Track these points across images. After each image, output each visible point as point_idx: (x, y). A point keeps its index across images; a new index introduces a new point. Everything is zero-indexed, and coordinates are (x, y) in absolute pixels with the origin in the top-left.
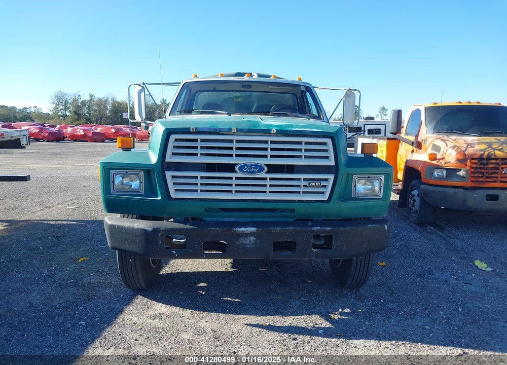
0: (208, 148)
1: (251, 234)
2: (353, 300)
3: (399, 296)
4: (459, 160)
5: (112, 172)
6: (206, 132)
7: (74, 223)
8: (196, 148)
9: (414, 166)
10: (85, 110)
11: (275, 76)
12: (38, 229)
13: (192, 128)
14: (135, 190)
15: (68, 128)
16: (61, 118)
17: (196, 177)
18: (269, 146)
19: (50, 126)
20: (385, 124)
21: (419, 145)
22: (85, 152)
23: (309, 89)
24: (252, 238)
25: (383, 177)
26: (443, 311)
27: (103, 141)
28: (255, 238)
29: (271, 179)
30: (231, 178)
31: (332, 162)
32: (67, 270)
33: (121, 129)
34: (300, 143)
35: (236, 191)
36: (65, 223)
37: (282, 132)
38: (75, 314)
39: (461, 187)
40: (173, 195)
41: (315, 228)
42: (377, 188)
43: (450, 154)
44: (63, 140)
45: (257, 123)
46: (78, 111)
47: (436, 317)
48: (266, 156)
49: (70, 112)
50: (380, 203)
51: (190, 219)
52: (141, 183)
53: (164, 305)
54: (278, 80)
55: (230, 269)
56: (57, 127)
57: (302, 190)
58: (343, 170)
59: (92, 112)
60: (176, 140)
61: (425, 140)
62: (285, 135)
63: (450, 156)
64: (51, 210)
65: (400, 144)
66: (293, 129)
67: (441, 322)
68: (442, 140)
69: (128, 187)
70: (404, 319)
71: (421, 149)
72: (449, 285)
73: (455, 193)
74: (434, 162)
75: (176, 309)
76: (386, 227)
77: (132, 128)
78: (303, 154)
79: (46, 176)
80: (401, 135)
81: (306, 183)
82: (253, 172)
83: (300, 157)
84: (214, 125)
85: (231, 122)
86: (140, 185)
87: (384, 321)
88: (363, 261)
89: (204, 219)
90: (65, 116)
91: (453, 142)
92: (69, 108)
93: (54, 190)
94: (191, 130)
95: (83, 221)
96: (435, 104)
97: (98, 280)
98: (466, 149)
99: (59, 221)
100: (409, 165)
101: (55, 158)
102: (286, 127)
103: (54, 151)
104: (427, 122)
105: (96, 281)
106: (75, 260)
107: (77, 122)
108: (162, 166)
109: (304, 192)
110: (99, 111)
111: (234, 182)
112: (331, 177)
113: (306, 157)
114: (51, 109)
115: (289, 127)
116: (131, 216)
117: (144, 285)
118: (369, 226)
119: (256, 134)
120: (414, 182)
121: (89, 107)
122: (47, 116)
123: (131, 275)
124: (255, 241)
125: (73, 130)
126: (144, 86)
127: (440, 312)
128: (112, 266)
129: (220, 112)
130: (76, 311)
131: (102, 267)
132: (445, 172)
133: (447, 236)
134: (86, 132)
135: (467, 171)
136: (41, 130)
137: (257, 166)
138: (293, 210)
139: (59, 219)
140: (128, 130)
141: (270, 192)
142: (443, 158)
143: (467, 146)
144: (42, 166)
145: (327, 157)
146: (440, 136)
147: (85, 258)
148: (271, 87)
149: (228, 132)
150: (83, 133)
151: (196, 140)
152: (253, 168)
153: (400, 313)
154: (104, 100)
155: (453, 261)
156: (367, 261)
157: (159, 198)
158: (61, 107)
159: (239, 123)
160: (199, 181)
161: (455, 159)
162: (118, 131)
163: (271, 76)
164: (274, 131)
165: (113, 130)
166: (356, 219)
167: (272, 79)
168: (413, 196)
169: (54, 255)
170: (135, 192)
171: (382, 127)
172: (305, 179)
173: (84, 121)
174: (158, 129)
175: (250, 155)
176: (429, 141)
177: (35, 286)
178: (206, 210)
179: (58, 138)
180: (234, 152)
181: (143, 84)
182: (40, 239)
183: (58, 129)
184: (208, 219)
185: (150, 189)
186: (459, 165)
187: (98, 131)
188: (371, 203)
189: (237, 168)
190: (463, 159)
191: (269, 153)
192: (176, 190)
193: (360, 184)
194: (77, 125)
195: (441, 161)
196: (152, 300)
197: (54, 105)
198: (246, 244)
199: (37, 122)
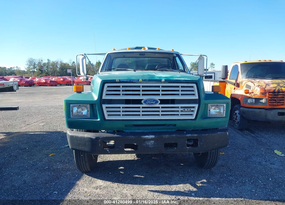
0: (126, 91)
1: (152, 139)
2: (209, 175)
3: (235, 172)
4: (262, 93)
5: (71, 105)
6: (125, 82)
7: (45, 133)
8: (119, 91)
9: (236, 97)
10: (45, 68)
11: (159, 49)
12: (24, 137)
13: (117, 80)
14: (84, 115)
15: (36, 78)
16: (32, 73)
17: (120, 107)
18: (161, 89)
19: (26, 78)
20: (214, 73)
21: (238, 85)
22: (46, 92)
23: (178, 55)
24: (152, 142)
25: (225, 105)
26: (261, 181)
27: (56, 86)
28: (154, 142)
29: (162, 107)
30: (139, 107)
31: (197, 97)
32: (43, 161)
33: (66, 78)
34: (178, 87)
35: (142, 115)
36: (39, 133)
37: (168, 81)
38: (51, 187)
39: (263, 108)
40: (107, 118)
41: (188, 135)
42: (222, 111)
43: (256, 90)
44: (34, 85)
45: (153, 76)
46: (42, 69)
47: (257, 184)
48: (159, 95)
49: (37, 69)
50: (224, 119)
51: (116, 131)
52: (88, 111)
53: (101, 181)
54: (161, 51)
55: (136, 159)
56: (30, 78)
57: (180, 113)
58: (203, 101)
59: (49, 69)
60: (108, 87)
61: (241, 82)
62: (169, 83)
63: (257, 91)
64: (30, 126)
65: (227, 85)
66: (174, 79)
67: (260, 187)
68: (252, 82)
69: (81, 114)
70: (239, 186)
71: (239, 87)
72: (262, 165)
73: (260, 112)
74: (248, 95)
75: (108, 183)
76: (228, 133)
77: (72, 78)
78: (180, 93)
79: (25, 106)
80: (227, 79)
81: (182, 109)
82: (152, 104)
83: (178, 94)
84: (129, 77)
85: (138, 76)
86: (87, 113)
87: (228, 187)
88: (214, 152)
89: (124, 131)
90: (34, 72)
91: (258, 83)
92: (36, 67)
93: (31, 115)
94: (117, 81)
95: (49, 132)
96: (246, 62)
97: (62, 167)
98: (265, 87)
99: (36, 132)
100: (233, 96)
101: (30, 96)
102: (170, 78)
103: (29, 92)
104: (242, 72)
105: (60, 167)
106: (47, 155)
107: (41, 75)
108: (100, 101)
109: (181, 115)
110: (53, 68)
111: (141, 110)
112: (197, 106)
113: (182, 95)
114: (26, 68)
115: (172, 78)
116: (82, 130)
117: (89, 170)
118: (218, 133)
119: (153, 82)
120: (236, 106)
121: (47, 67)
122: (24, 72)
123: (82, 164)
124: (154, 143)
125: (39, 80)
126: (85, 55)
127: (259, 181)
128: (69, 158)
129: (129, 69)
130: (51, 186)
131: (63, 159)
132: (254, 100)
133: (256, 136)
134: (47, 81)
135: (266, 99)
136: (21, 80)
137: (154, 100)
138: (175, 125)
139: (36, 131)
140: (70, 79)
141: (162, 115)
142: (253, 92)
143: (266, 85)
144: (22, 100)
145: (194, 94)
146: (250, 80)
147: (53, 154)
148: (157, 55)
149: (138, 81)
150: (45, 81)
151: (119, 87)
152: (152, 101)
153: (237, 182)
154: (56, 62)
155: (262, 151)
156: (217, 152)
157: (99, 120)
158: (32, 67)
159: (143, 76)
160: (121, 110)
161: (259, 93)
162: (64, 79)
163: (156, 49)
164: (163, 80)
165: (62, 79)
166: (210, 129)
167: (157, 50)
168: (236, 114)
169: (35, 152)
170: (85, 117)
171: (213, 75)
172: (181, 107)
173: (44, 74)
174: (97, 81)
175: (150, 94)
176: (244, 83)
177: (26, 171)
178: (125, 126)
179: (31, 84)
180: (141, 93)
181: (85, 54)
182: (26, 143)
183: (30, 79)
184: (127, 131)
185: (93, 115)
186: (262, 96)
187: (53, 80)
188: (219, 120)
189: (143, 102)
190: (264, 93)
191: (161, 93)
192: (108, 115)
193: (212, 109)
194: (41, 77)
195: (252, 94)
196: (94, 178)
197: (28, 66)
198: (149, 145)
199: (18, 75)
